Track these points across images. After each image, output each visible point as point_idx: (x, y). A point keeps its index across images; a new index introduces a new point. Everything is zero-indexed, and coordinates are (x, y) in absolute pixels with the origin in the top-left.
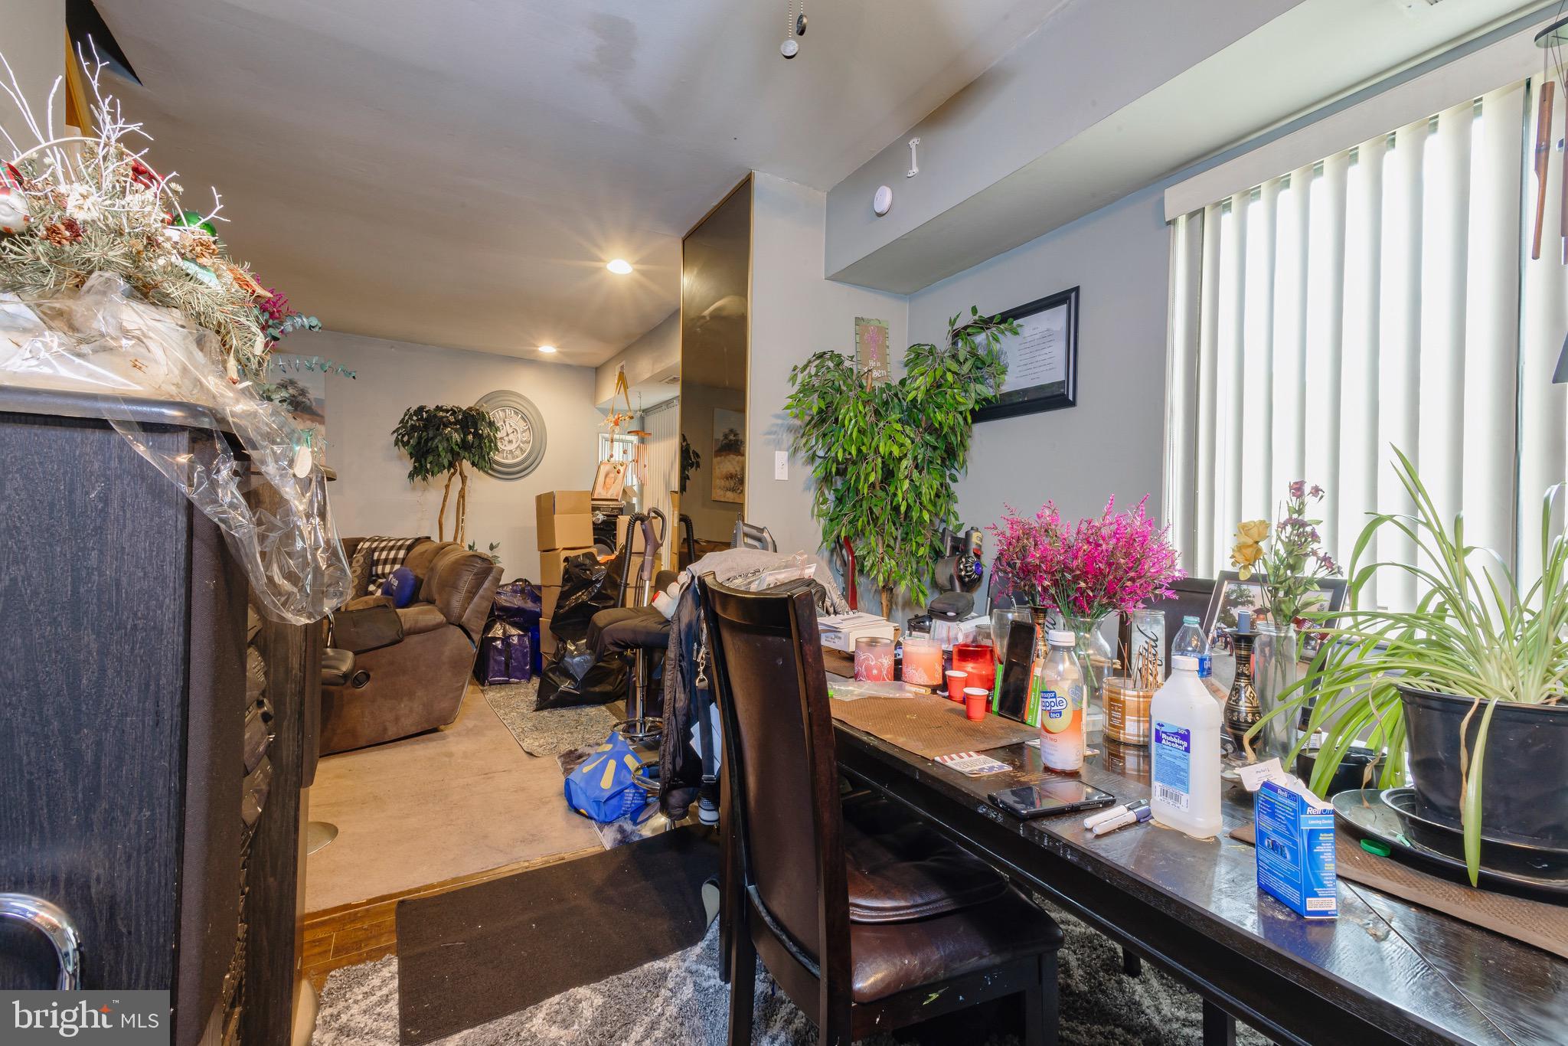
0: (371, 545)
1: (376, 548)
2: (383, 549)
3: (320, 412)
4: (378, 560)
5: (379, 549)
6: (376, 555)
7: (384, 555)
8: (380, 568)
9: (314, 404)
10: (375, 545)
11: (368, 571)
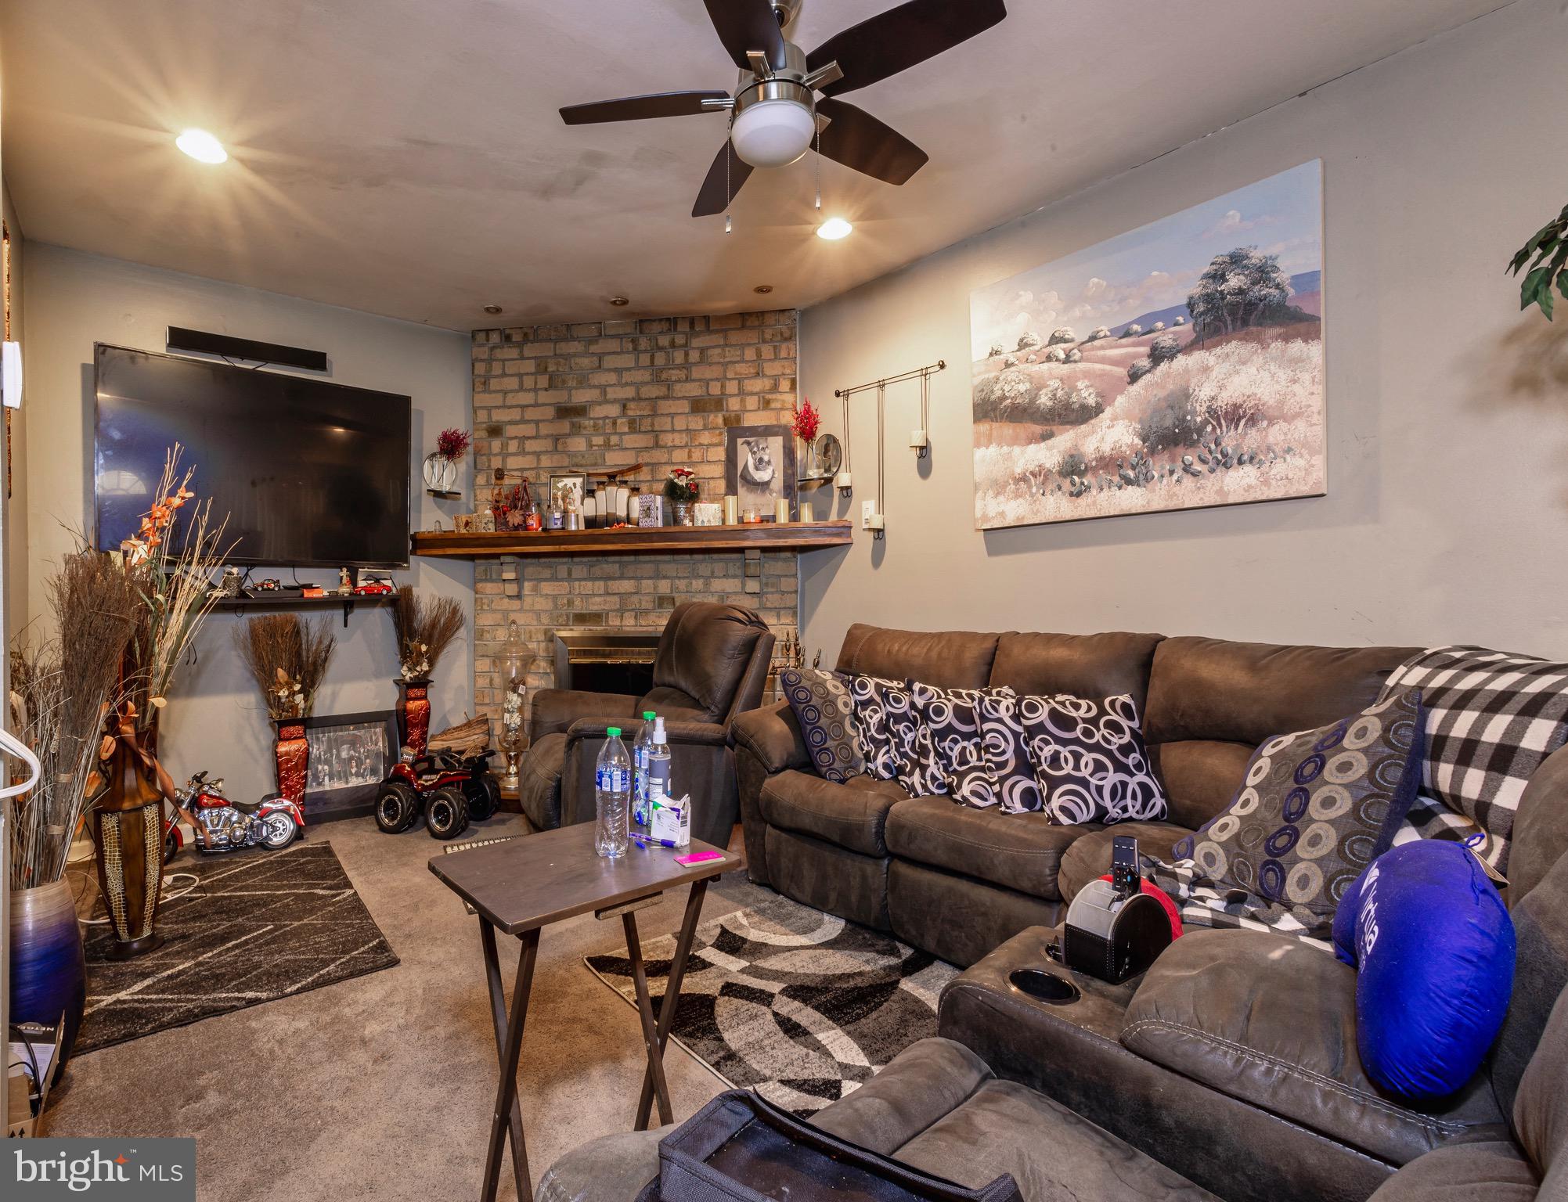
0: (1429, 678)
1: (1442, 691)
2: (1464, 701)
3: (1308, 309)
4: (1441, 740)
5: (1450, 699)
6: (1437, 716)
7: (1463, 724)
8: (1445, 772)
9: (1291, 292)
10: (1442, 678)
11: (1396, 774)
